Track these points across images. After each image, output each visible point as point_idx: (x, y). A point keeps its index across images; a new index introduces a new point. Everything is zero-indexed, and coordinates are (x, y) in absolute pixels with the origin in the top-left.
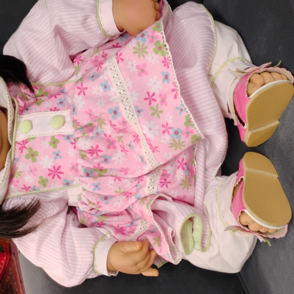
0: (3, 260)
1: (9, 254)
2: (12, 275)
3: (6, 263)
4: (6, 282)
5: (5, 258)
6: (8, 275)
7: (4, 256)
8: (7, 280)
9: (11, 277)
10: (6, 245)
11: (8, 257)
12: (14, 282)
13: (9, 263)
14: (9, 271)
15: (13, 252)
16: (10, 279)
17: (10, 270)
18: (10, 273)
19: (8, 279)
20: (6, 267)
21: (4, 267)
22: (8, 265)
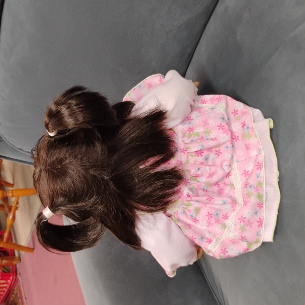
0: (10, 279)
1: (15, 274)
2: (17, 293)
3: (12, 282)
4: (10, 300)
5: (11, 278)
6: (13, 293)
7: (10, 276)
8: (12, 299)
9: (16, 295)
10: (12, 266)
11: (14, 278)
12: (19, 300)
13: (14, 283)
14: (14, 290)
15: (18, 272)
16: (15, 298)
17: (15, 288)
18: (15, 292)
19: (13, 297)
20: (11, 286)
21: (10, 286)
22: (14, 284)
